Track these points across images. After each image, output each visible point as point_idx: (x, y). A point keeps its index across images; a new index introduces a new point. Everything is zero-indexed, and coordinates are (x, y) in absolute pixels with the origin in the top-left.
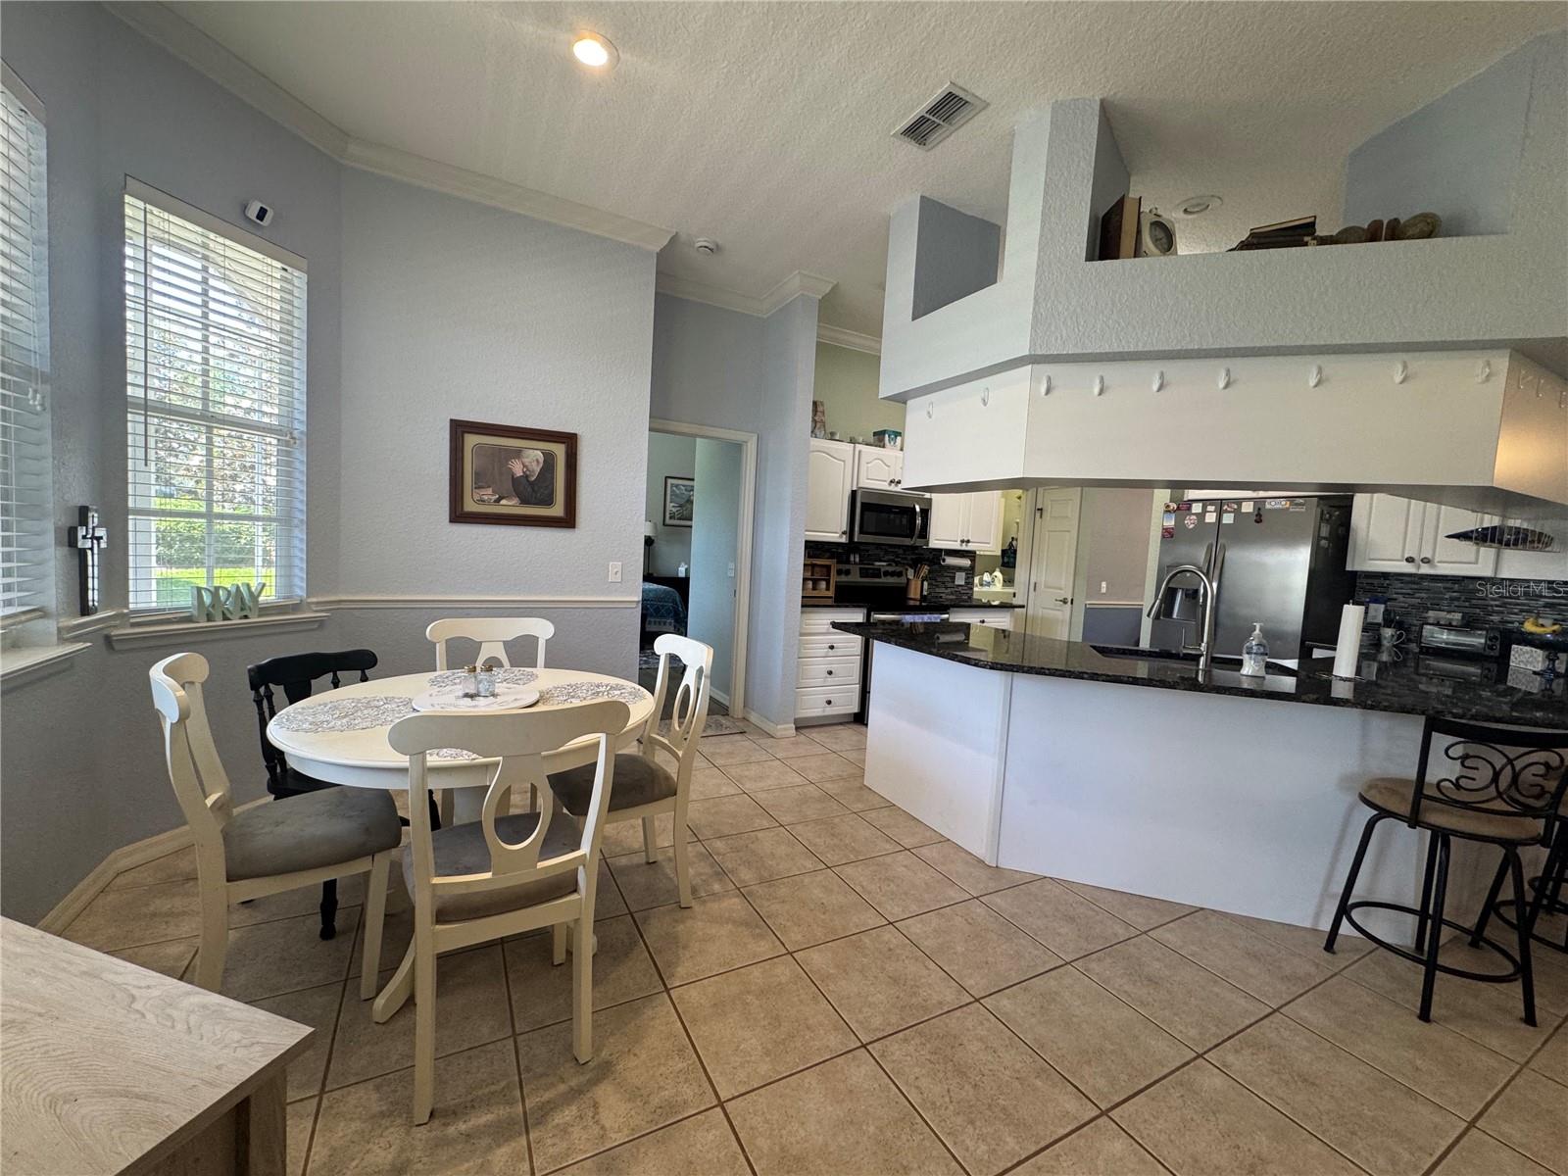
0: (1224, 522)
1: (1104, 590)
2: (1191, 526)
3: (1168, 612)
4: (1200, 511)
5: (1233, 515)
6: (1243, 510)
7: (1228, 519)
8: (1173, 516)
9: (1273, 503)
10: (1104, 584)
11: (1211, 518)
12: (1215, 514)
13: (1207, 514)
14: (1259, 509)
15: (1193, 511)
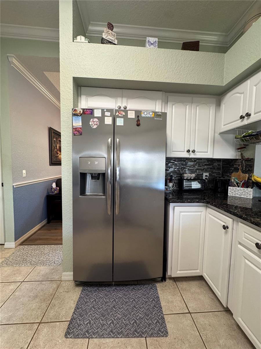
0: (117, 124)
1: (24, 175)
2: (95, 127)
3: (83, 192)
4: (100, 115)
5: (122, 119)
6: (129, 117)
7: (120, 122)
8: (80, 118)
9: (146, 113)
10: (24, 172)
11: (108, 121)
12: (111, 118)
13: (106, 118)
14: (138, 116)
15: (96, 115)
